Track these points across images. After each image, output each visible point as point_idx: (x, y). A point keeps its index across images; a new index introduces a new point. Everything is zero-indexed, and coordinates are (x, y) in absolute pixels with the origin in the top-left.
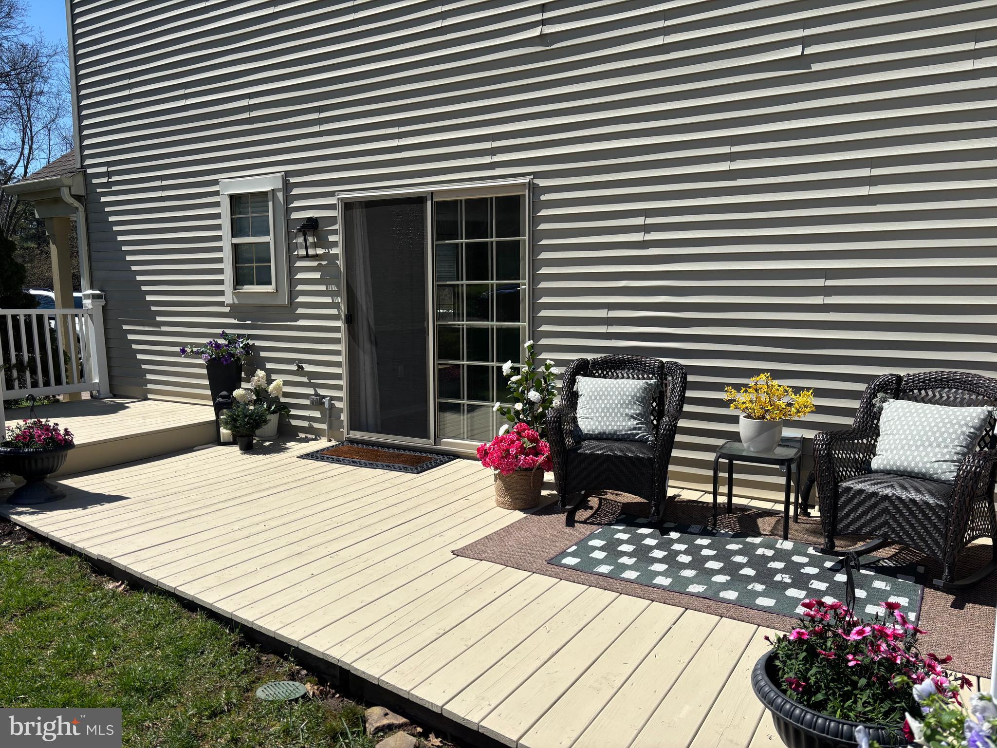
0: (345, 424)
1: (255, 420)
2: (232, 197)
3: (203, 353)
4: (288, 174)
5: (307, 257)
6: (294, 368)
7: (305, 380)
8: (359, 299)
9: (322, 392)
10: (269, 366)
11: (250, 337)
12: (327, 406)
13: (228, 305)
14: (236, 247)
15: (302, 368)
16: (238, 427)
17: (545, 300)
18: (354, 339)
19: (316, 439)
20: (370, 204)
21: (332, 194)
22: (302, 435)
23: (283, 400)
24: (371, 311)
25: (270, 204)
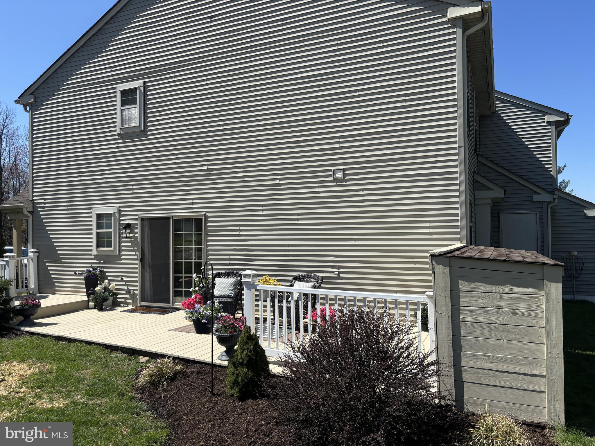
0: (139, 300)
1: (104, 299)
2: (97, 214)
3: (83, 274)
4: (120, 207)
5: (126, 237)
6: (120, 279)
7: (124, 283)
8: (145, 253)
9: (130, 288)
10: (109, 278)
11: (102, 267)
12: (132, 293)
13: (93, 255)
14: (98, 233)
15: (123, 279)
16: (97, 301)
17: (210, 253)
18: (143, 268)
19: (127, 306)
20: (151, 219)
21: (136, 215)
22: (122, 305)
23: (115, 291)
24: (150, 257)
25: (113, 218)
